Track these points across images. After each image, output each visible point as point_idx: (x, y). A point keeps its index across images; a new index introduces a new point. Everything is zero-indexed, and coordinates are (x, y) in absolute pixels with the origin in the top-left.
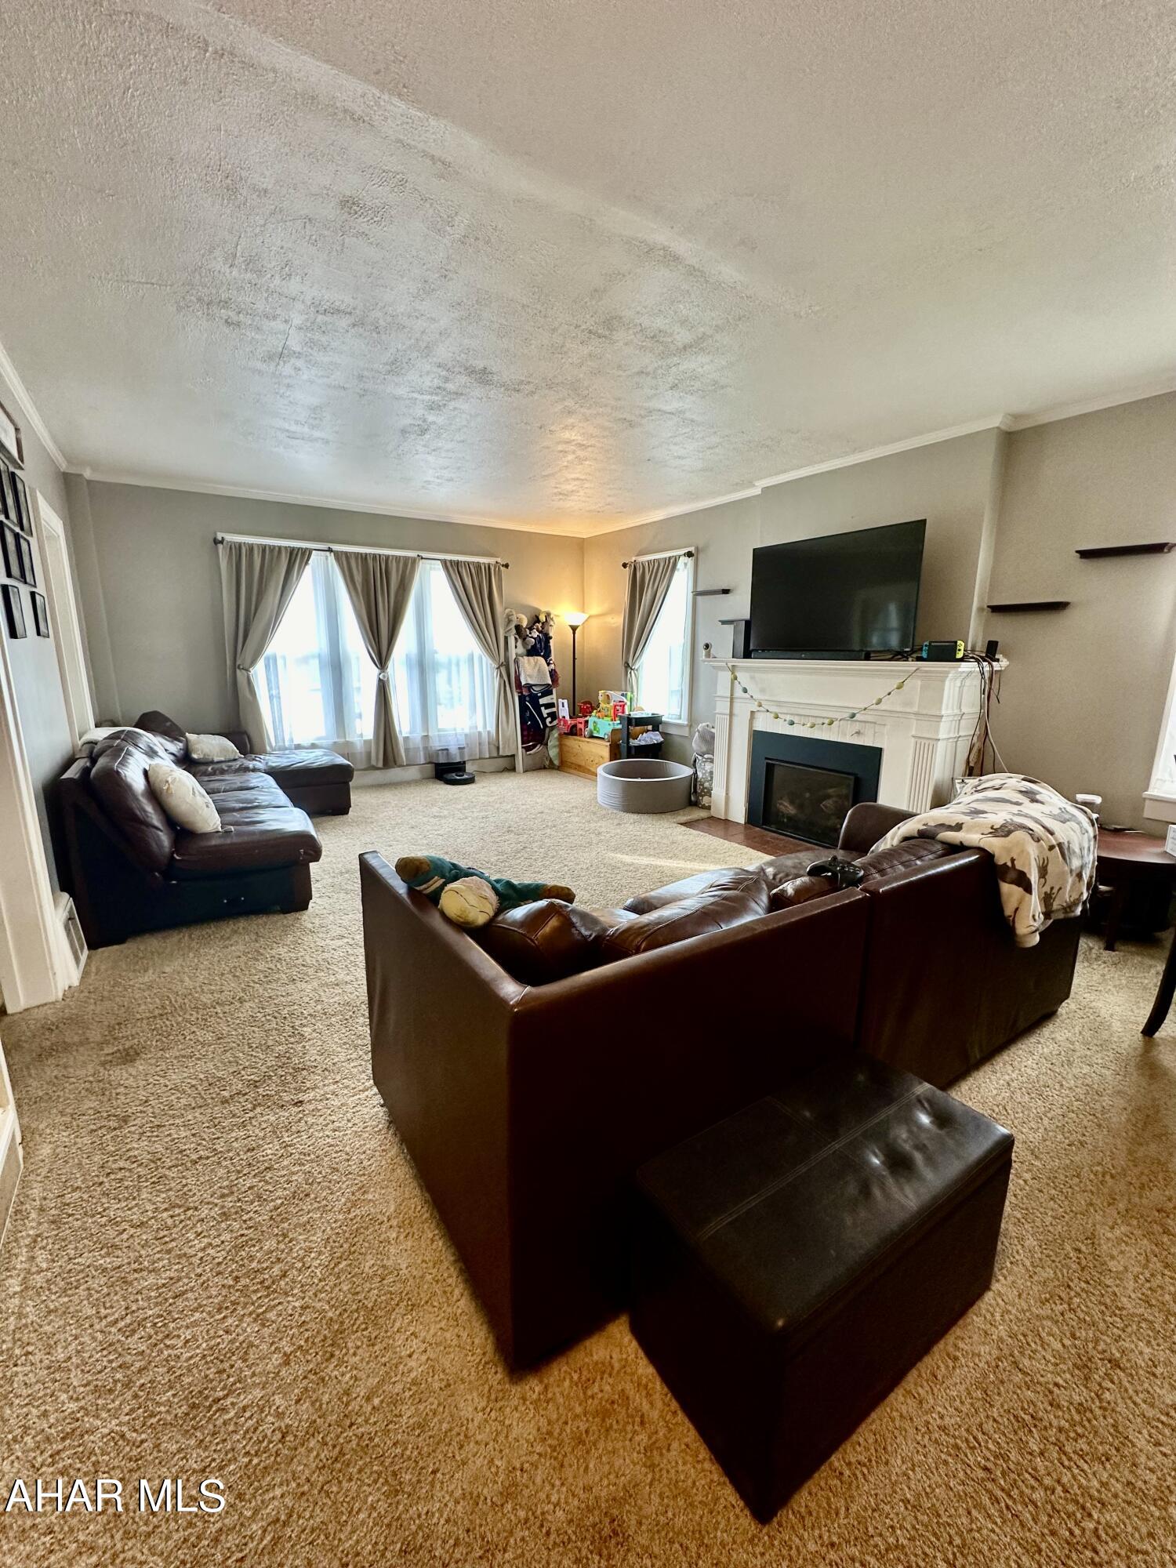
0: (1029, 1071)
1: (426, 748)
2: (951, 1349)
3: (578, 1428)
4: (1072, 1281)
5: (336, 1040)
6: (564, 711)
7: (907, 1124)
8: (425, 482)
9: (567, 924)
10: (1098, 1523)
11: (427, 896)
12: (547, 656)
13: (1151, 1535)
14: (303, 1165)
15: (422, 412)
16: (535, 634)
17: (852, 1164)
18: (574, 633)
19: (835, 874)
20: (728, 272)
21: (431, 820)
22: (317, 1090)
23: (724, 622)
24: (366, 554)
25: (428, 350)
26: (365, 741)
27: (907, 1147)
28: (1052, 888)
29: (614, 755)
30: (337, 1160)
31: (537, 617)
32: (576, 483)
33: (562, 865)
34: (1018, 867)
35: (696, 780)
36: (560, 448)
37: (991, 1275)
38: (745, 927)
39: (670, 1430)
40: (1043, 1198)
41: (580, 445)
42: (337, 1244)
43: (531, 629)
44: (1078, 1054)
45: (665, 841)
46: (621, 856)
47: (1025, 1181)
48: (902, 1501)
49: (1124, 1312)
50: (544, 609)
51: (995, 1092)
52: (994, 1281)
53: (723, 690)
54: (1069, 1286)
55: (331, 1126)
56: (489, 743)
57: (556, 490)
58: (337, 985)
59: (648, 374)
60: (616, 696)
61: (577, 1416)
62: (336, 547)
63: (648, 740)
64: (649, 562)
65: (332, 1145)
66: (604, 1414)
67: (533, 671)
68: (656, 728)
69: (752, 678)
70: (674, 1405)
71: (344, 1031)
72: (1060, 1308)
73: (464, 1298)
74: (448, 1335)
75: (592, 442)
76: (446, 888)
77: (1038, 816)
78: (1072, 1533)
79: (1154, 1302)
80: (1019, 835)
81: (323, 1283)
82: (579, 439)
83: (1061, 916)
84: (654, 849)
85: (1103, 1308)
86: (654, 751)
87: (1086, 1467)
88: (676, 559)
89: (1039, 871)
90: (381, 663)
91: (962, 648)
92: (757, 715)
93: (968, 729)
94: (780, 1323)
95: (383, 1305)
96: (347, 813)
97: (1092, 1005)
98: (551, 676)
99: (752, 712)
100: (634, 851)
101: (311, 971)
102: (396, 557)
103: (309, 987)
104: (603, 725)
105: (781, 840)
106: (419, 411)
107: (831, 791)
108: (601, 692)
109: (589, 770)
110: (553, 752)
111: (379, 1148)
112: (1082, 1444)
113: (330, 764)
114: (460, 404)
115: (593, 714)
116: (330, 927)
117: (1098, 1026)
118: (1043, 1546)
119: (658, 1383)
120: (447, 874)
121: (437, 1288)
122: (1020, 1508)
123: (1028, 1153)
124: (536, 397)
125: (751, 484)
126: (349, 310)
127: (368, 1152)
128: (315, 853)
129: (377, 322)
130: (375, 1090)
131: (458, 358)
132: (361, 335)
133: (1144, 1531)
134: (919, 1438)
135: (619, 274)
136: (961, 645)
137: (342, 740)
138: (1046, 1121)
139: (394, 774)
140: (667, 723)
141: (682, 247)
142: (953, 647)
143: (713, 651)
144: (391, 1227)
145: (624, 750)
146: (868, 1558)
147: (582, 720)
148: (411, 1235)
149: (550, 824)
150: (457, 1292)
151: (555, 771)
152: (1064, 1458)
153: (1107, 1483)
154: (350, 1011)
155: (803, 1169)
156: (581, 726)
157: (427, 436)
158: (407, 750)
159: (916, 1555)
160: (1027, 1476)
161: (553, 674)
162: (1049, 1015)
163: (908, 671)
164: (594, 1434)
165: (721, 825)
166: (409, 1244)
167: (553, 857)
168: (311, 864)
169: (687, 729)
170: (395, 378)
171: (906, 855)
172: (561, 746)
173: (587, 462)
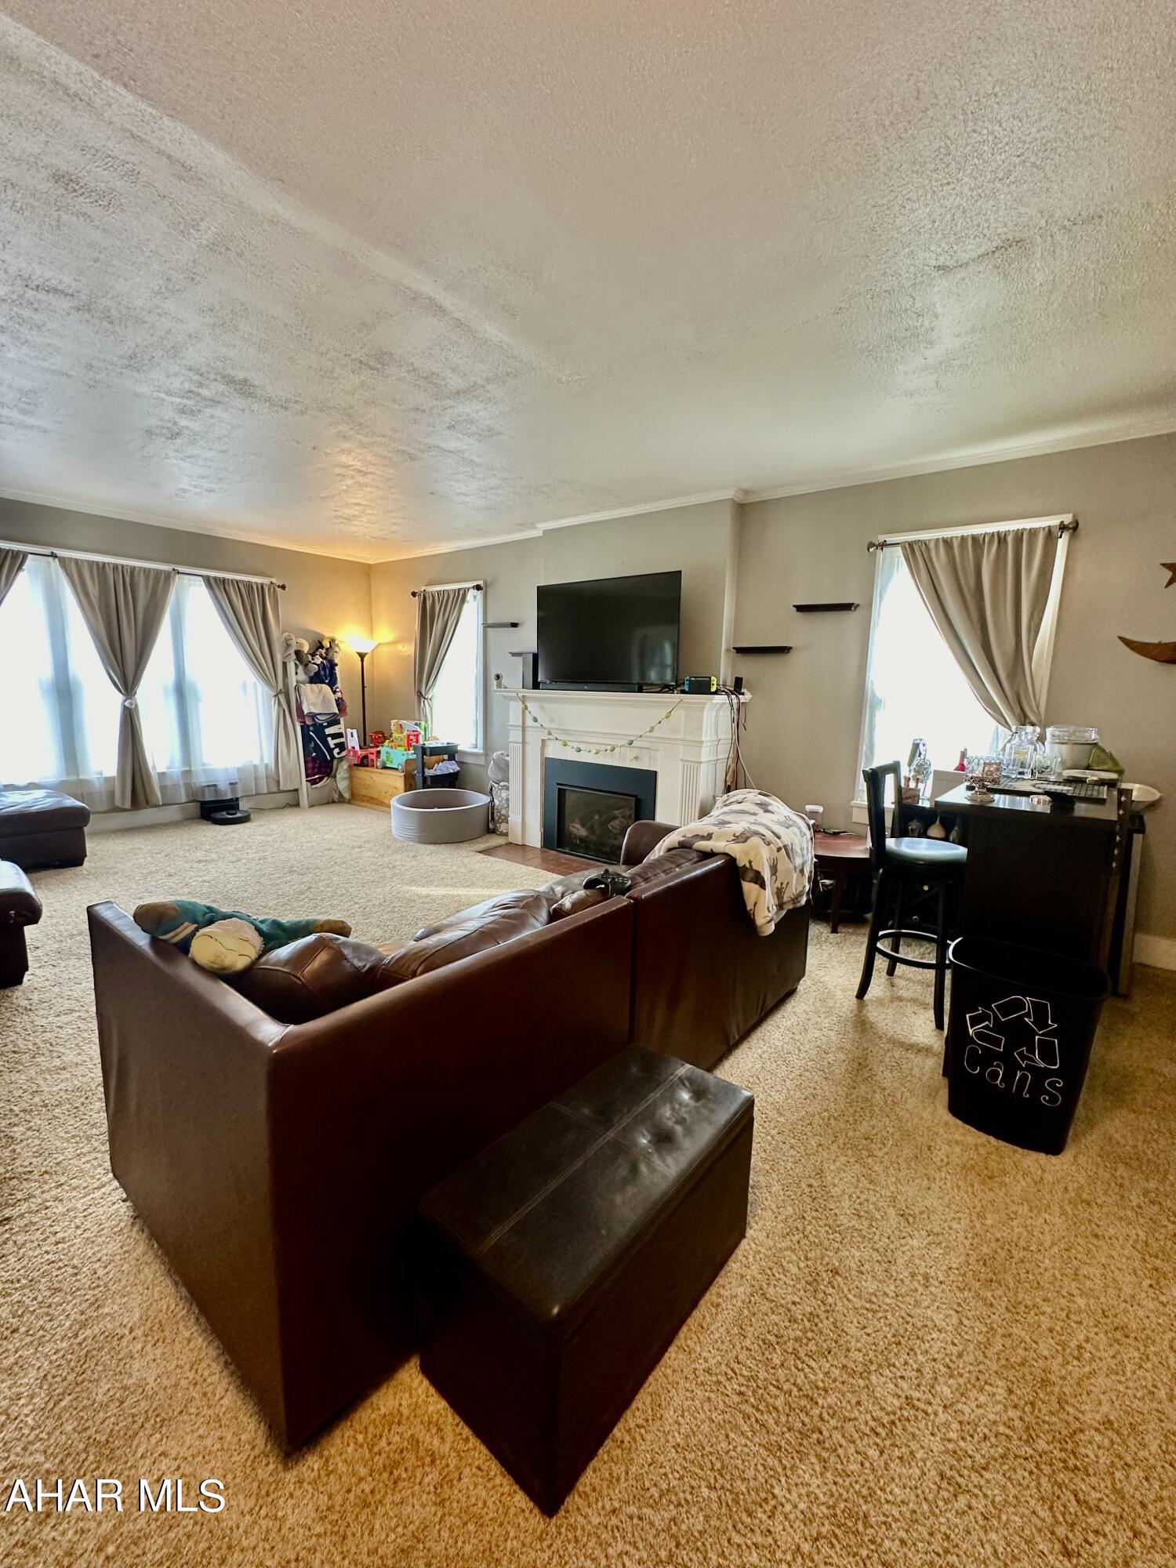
0: (776, 1042)
1: (188, 786)
2: (714, 1298)
3: (363, 1491)
4: (806, 1212)
5: (61, 1134)
6: (353, 741)
7: (671, 1102)
8: (179, 490)
9: (338, 956)
10: (823, 1407)
11: (176, 945)
12: (332, 683)
13: (859, 1403)
14: (10, 1295)
15: (173, 415)
16: (319, 660)
17: (622, 1149)
18: (362, 661)
19: (607, 885)
20: (491, 330)
21: (195, 865)
22: (33, 1200)
23: (514, 655)
24: (104, 564)
25: (175, 351)
26: (107, 779)
27: (670, 1123)
28: (782, 884)
29: (409, 786)
30: (60, 1278)
31: (320, 643)
32: (357, 508)
33: (352, 903)
34: (755, 868)
35: (493, 808)
36: (337, 471)
37: (745, 1224)
38: (522, 942)
39: (461, 1458)
40: (786, 1147)
41: (360, 471)
42: (58, 1379)
43: (313, 655)
44: (812, 1022)
45: (462, 870)
46: (417, 889)
47: (772, 1137)
48: (674, 1447)
49: (842, 1228)
50: (328, 634)
51: (750, 1065)
52: (748, 1229)
53: (515, 718)
54: (803, 1217)
55: (53, 1239)
56: (267, 777)
57: (336, 513)
58: (64, 1068)
59: (424, 411)
60: (409, 725)
61: (361, 1479)
62: (60, 552)
63: (444, 769)
64: (439, 593)
65: (53, 1262)
66: (392, 1466)
67: (316, 700)
68: (452, 758)
69: (542, 708)
70: (466, 1431)
71: (72, 1122)
72: (797, 1237)
73: (229, 1393)
74: (208, 1442)
75: (371, 469)
76: (198, 934)
77: (769, 824)
78: (804, 1424)
79: (862, 1213)
80: (755, 840)
81: (37, 1432)
82: (358, 465)
83: (791, 907)
84: (452, 878)
85: (827, 1228)
86: (451, 780)
87: (813, 1364)
88: (466, 591)
89: (771, 870)
90: (126, 688)
91: (715, 683)
92: (548, 743)
93: (724, 752)
94: (556, 1310)
95: (122, 1433)
96: (81, 864)
97: (822, 980)
98: (338, 705)
99: (543, 740)
100: (430, 883)
101: (25, 1058)
102: (145, 569)
103: (23, 1077)
104: (396, 755)
105: (575, 861)
106: (169, 414)
107: (617, 812)
108: (393, 722)
109: (382, 802)
110: (342, 785)
111: (120, 1251)
112: (812, 1347)
113: (55, 807)
114: (218, 411)
115: (386, 743)
116: (53, 1001)
117: (826, 997)
118: (783, 1443)
119: (450, 1415)
120: (201, 919)
121: (195, 1393)
122: (766, 1417)
123: (775, 1112)
124: (306, 417)
125: (532, 526)
126: (70, 292)
127: (104, 1258)
128: (30, 912)
129: (109, 311)
130: (116, 1183)
131: (212, 364)
132: (88, 321)
133: (853, 1402)
134: (687, 1385)
135: (386, 313)
136: (714, 680)
137: (73, 778)
138: (788, 1082)
139: (146, 815)
140: (463, 753)
141: (447, 300)
142: (709, 684)
143: (504, 681)
144: (134, 1339)
145: (419, 781)
146: (645, 1510)
147: (374, 750)
148: (161, 1340)
149: (338, 860)
150: (220, 1391)
151: (346, 806)
152: (798, 1362)
153: (829, 1373)
154: (81, 1097)
155: (579, 1163)
156: (373, 757)
157: (179, 441)
158: (163, 788)
159: (684, 1492)
160: (771, 1388)
161: (340, 703)
162: (791, 993)
163: (674, 702)
164: (379, 1492)
165: (517, 850)
166: (158, 1352)
167: (342, 895)
168: (26, 928)
169: (484, 757)
170: (134, 374)
171: (668, 863)
172: (351, 778)
173: (368, 489)
